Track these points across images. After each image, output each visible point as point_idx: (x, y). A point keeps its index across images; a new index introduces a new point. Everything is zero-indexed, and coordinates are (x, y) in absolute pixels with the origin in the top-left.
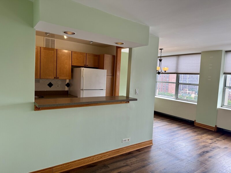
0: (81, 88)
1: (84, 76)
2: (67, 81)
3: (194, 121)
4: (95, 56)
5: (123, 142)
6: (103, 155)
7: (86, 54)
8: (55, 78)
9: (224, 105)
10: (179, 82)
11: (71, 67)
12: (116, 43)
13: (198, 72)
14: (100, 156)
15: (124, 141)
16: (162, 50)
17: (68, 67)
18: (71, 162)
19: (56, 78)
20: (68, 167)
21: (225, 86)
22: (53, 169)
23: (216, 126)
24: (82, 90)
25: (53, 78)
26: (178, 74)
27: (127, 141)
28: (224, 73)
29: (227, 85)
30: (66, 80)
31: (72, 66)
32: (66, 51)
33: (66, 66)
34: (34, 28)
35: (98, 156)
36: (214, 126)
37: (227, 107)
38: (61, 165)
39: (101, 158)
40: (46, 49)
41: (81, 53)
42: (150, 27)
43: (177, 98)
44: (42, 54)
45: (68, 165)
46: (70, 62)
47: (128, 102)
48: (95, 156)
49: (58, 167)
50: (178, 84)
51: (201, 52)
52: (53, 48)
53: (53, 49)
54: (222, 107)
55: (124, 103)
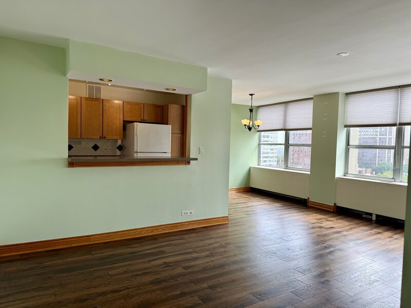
0: (135, 151)
1: (138, 134)
2: (119, 143)
3: (307, 198)
4: (157, 106)
5: (183, 215)
6: (154, 228)
7: (144, 104)
8: (100, 137)
9: (347, 173)
10: (290, 143)
11: (122, 122)
12: (167, 89)
13: (310, 126)
14: (151, 229)
15: (184, 213)
16: (253, 96)
17: (119, 123)
18: (112, 233)
19: (102, 137)
20: (108, 238)
21: (348, 145)
22: (91, 237)
23: (335, 204)
24: (136, 152)
25: (99, 138)
26: (287, 130)
27: (189, 214)
28: (346, 126)
29: (351, 143)
30: (117, 140)
31: (124, 121)
32: (117, 102)
33: (116, 121)
34: (67, 76)
35: (148, 229)
36: (333, 205)
37: (355, 176)
38: (101, 234)
39: (152, 232)
40: (90, 99)
41: (137, 104)
42: (208, 69)
43: (287, 167)
44: (84, 107)
45: (108, 235)
46: (122, 116)
47: (189, 163)
48: (143, 228)
49: (97, 236)
50: (287, 145)
51: (312, 97)
52: (99, 98)
53: (97, 99)
54: (345, 176)
55: (183, 164)
